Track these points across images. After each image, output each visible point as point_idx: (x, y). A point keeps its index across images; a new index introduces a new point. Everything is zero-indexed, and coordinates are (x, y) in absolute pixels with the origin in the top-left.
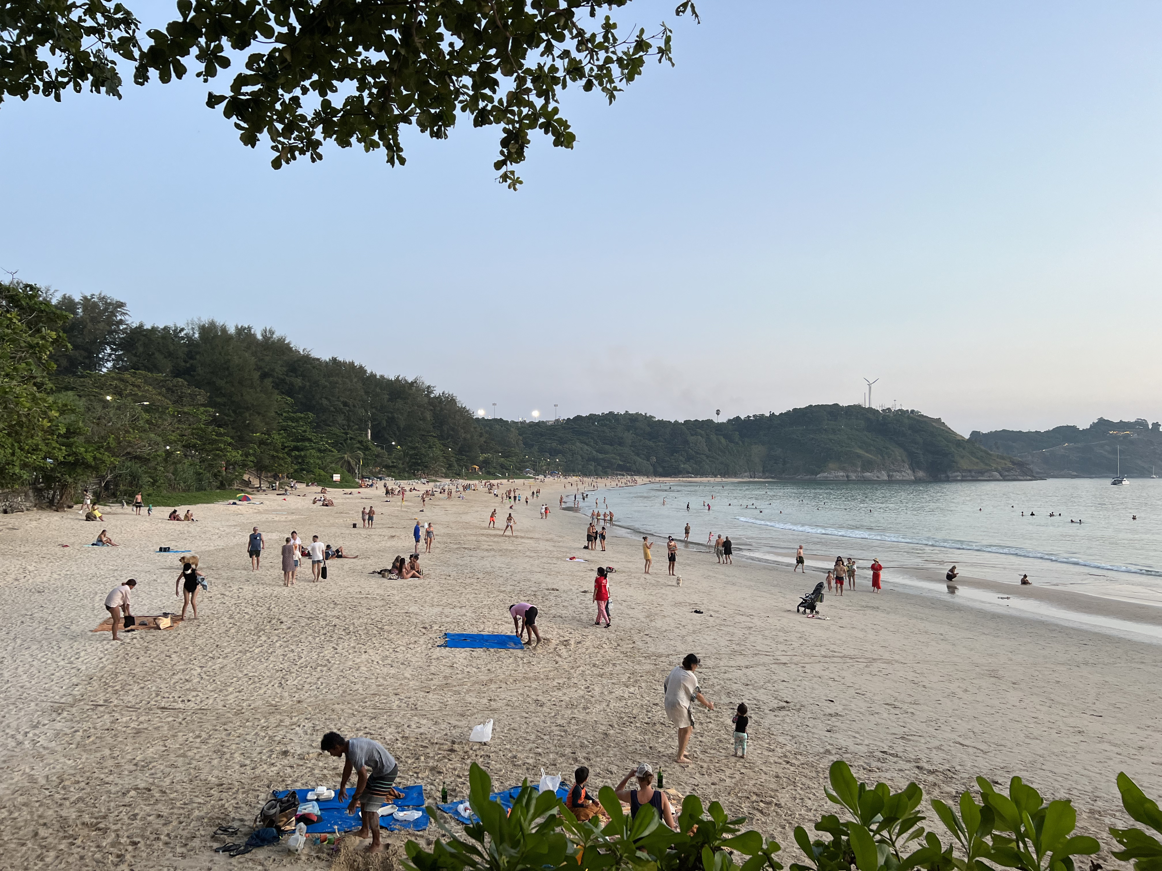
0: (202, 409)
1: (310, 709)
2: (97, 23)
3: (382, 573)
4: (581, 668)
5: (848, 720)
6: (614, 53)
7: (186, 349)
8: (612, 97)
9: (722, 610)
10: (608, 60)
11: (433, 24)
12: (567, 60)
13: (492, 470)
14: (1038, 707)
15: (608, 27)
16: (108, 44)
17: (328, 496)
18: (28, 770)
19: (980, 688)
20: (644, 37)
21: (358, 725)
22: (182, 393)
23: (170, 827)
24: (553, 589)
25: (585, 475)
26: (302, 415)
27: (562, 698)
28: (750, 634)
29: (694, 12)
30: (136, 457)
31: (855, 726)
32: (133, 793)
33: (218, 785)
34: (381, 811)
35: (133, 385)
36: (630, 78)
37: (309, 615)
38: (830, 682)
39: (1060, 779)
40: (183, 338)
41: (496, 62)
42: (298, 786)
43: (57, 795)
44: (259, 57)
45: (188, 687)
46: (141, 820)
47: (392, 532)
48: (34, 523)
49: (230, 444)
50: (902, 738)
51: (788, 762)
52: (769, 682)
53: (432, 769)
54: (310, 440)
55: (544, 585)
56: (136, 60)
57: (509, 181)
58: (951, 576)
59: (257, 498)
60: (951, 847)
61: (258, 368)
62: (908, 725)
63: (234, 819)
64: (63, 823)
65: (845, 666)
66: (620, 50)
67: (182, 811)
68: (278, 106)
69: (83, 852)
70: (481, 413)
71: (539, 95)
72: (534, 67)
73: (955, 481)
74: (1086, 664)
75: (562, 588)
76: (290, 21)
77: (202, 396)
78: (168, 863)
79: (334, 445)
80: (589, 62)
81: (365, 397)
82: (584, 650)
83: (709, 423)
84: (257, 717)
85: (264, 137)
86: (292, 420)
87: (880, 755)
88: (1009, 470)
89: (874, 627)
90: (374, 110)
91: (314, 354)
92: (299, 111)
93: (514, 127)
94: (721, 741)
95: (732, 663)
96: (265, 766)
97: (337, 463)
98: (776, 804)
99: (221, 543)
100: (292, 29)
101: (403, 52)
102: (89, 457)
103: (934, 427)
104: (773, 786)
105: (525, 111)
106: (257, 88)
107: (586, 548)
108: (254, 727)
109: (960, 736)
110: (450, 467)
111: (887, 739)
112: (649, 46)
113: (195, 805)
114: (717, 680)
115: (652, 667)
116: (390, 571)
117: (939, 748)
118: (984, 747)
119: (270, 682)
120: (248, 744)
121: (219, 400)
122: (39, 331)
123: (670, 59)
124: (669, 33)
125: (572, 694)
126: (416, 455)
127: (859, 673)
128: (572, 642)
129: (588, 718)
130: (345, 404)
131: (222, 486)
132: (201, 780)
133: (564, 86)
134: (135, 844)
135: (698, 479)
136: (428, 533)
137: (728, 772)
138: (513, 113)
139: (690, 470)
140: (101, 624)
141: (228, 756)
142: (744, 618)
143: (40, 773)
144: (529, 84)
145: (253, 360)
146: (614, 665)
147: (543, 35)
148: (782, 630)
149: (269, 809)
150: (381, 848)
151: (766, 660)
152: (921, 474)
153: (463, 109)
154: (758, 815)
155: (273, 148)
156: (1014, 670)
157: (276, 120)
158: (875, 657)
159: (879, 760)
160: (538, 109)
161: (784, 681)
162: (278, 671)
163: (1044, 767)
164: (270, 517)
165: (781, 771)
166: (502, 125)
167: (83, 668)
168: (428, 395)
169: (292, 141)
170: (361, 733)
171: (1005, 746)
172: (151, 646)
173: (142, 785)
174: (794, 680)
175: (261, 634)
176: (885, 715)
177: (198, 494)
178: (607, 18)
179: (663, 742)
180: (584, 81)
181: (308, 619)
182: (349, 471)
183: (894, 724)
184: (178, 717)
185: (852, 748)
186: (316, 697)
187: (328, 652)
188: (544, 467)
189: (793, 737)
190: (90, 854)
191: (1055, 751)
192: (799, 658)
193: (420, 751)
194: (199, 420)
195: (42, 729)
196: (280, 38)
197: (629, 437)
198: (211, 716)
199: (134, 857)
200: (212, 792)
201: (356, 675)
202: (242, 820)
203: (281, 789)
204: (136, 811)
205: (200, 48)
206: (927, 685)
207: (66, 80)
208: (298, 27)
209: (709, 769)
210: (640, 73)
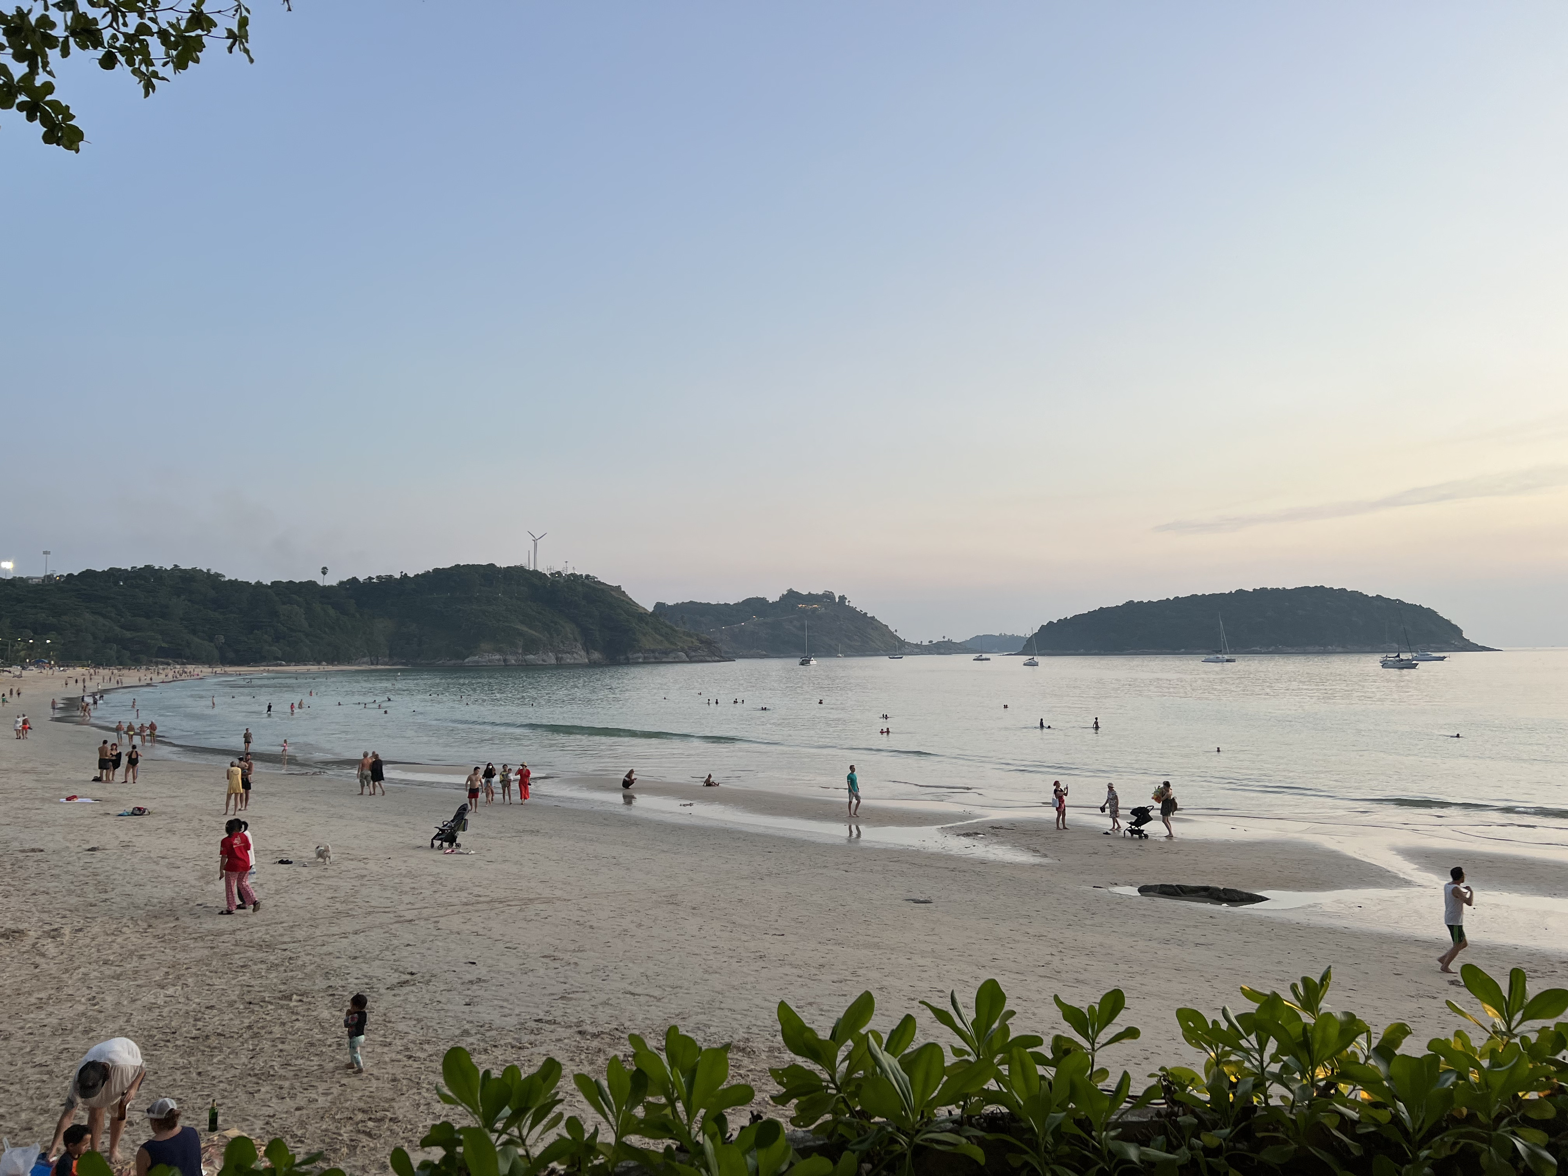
4: (82, 970)
5: (493, 985)
6: (153, 20)
8: (149, 87)
10: (142, 29)
12: (70, 14)
14: (718, 933)
19: (656, 919)
20: (205, 9)
24: (33, 850)
25: (98, 664)
27: (46, 1022)
28: (362, 885)
31: (503, 992)
36: (181, 64)
38: (473, 938)
39: (739, 1017)
50: (562, 998)
51: (410, 1057)
52: (387, 949)
55: (15, 845)
58: (627, 784)
60: (596, 1131)
62: (570, 981)
65: (493, 913)
66: (165, 19)
73: (636, 663)
74: (770, 875)
75: (49, 846)
80: (111, 25)
82: (88, 941)
83: (310, 586)
87: (534, 1025)
88: (696, 649)
89: (532, 857)
94: (312, 1045)
95: (335, 929)
98: (391, 1119)
103: (612, 596)
104: (388, 1095)
107: (97, 780)
109: (631, 984)
111: (543, 1003)
112: (212, 24)
114: (311, 957)
115: (206, 952)
117: (605, 1003)
118: (657, 993)
123: (247, 51)
124: (245, 13)
125: (66, 1011)
127: (510, 921)
128: (67, 930)
133: (65, 53)
135: (292, 668)
139: (279, 654)
142: (355, 864)
146: (141, 957)
148: (410, 874)
151: (384, 918)
152: (596, 656)
154: (365, 1140)
156: (694, 892)
158: (532, 896)
159: (532, 1032)
160: (16, 79)
161: (408, 945)
163: (723, 1006)
165: (400, 1070)
171: (681, 987)
174: (423, 942)
176: (542, 972)
179: (220, 1062)
180: (100, 52)
183: (553, 982)
185: (498, 1022)
188: (22, 653)
189: (419, 1021)
191: (736, 983)
192: (430, 910)
197: (179, 604)
206: (595, 925)
209: (293, 1088)
210: (197, 61)
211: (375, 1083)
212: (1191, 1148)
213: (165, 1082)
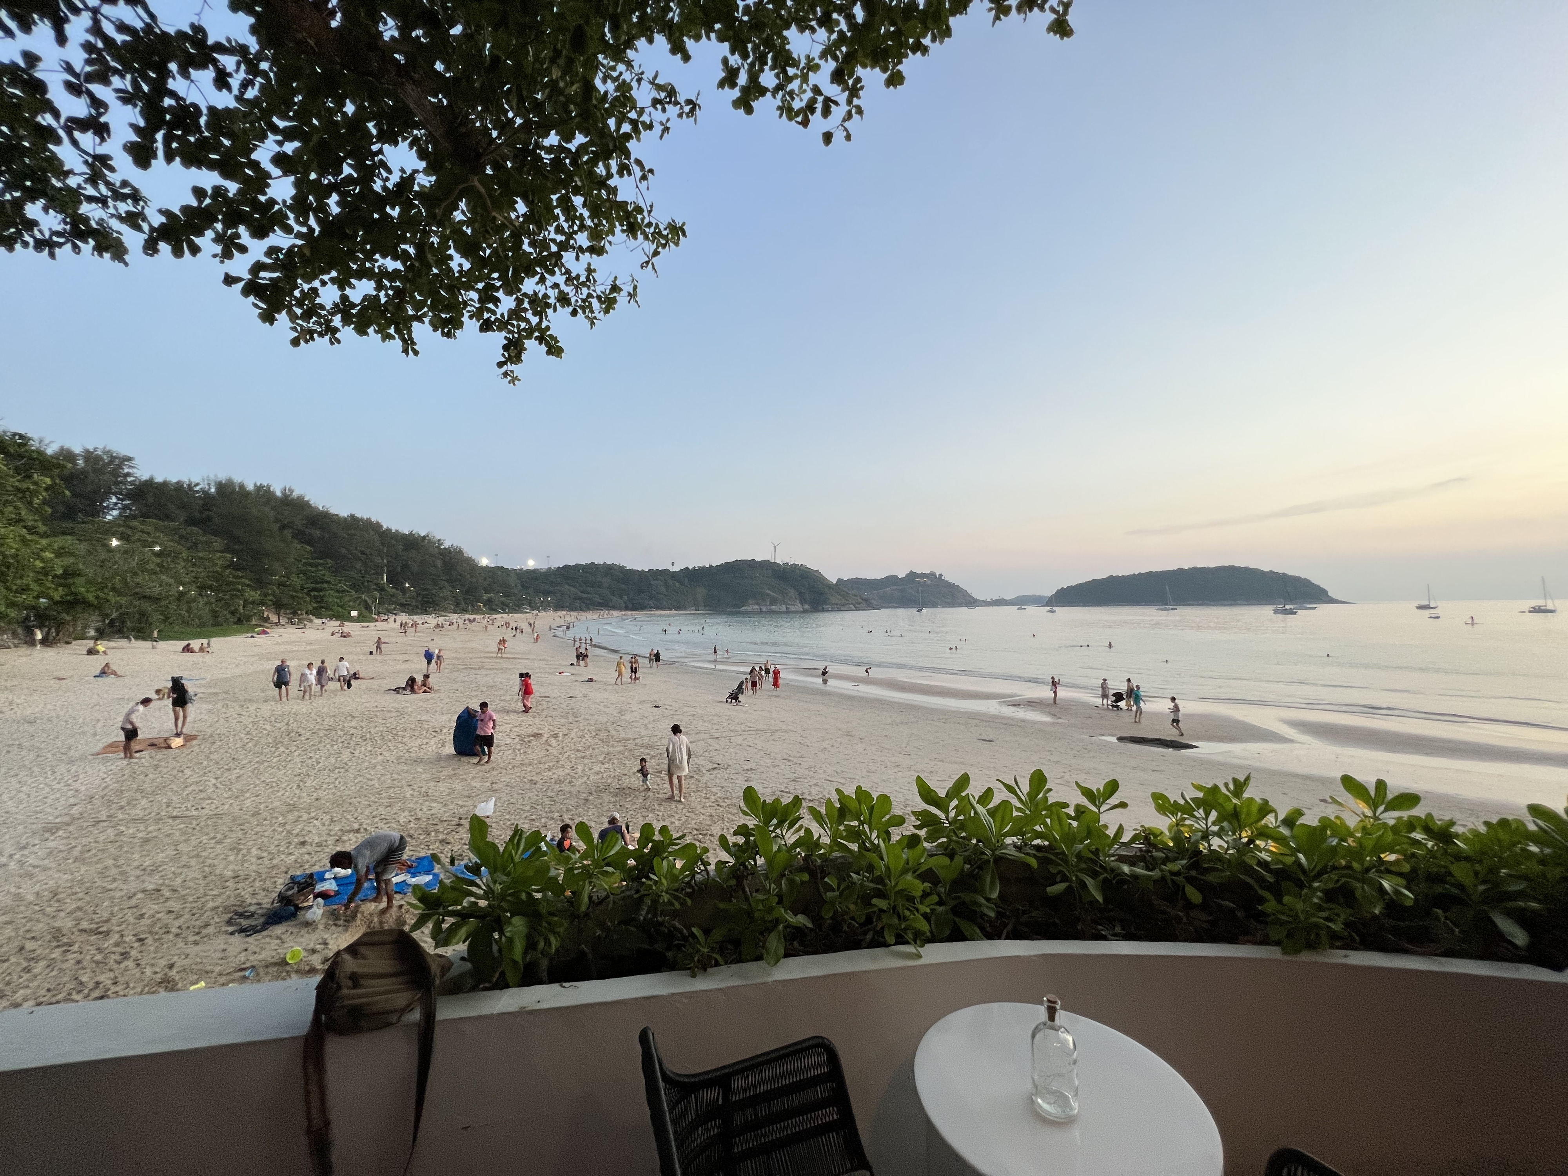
0: (219, 555)
1: (328, 804)
2: (100, 193)
3: (397, 690)
5: (759, 772)
6: (594, 291)
7: (201, 502)
8: (592, 324)
9: (673, 704)
10: (590, 296)
11: (443, 245)
12: (557, 291)
13: (494, 607)
15: (590, 271)
16: (112, 216)
17: (346, 629)
18: (13, 890)
19: (841, 743)
20: (618, 283)
21: (374, 814)
22: (196, 540)
23: (182, 920)
24: (545, 697)
26: (321, 561)
27: (552, 777)
29: (654, 268)
30: (145, 597)
31: (764, 776)
32: (139, 895)
33: (234, 878)
34: (395, 880)
35: (142, 531)
36: (607, 311)
37: (328, 727)
38: (748, 748)
40: (198, 492)
41: (498, 284)
42: (316, 869)
43: (48, 909)
44: (278, 249)
45: (202, 796)
46: (149, 918)
47: (406, 657)
48: (24, 659)
49: (248, 586)
53: (442, 841)
54: (328, 582)
56: (145, 233)
57: (509, 378)
58: (824, 674)
59: (275, 632)
60: (820, 836)
61: (277, 520)
62: (797, 772)
63: (251, 904)
64: (57, 934)
65: (757, 737)
66: (599, 289)
67: (195, 905)
68: (297, 293)
69: (80, 957)
70: (484, 562)
71: (534, 314)
72: (531, 293)
74: (902, 723)
75: (552, 695)
76: (309, 223)
77: (218, 543)
78: (178, 952)
79: (353, 586)
80: (575, 295)
81: (381, 547)
82: (570, 740)
83: (666, 572)
84: (274, 815)
85: (282, 318)
86: (311, 565)
88: (859, 603)
89: (777, 709)
90: (390, 308)
91: (333, 511)
92: (318, 301)
93: (513, 337)
96: (283, 856)
97: (355, 602)
99: (238, 671)
100: (311, 230)
101: (417, 264)
102: (91, 597)
103: (815, 575)
104: (709, 823)
105: (523, 325)
106: (275, 275)
107: (573, 664)
108: (271, 825)
110: (458, 604)
112: (621, 290)
113: (208, 898)
115: (622, 748)
116: (404, 689)
117: (816, 785)
118: (843, 781)
119: (288, 785)
120: (266, 840)
121: (237, 547)
122: (29, 477)
123: (637, 302)
124: (636, 282)
125: (561, 773)
126: (428, 595)
127: (766, 740)
128: (560, 735)
129: (572, 789)
130: (363, 553)
131: (239, 621)
132: (215, 876)
133: (555, 310)
134: (141, 940)
136: (438, 657)
137: (677, 817)
138: (513, 325)
140: (105, 748)
141: (244, 852)
142: (690, 709)
143: (29, 891)
144: (526, 305)
145: (272, 514)
146: (593, 749)
147: (538, 269)
148: (716, 715)
149: (287, 890)
150: (395, 909)
151: (702, 736)
152: (807, 607)
153: (471, 317)
155: (292, 328)
156: (861, 731)
157: (295, 305)
158: (776, 729)
160: (533, 325)
161: (716, 750)
162: (296, 776)
164: (289, 648)
166: (504, 334)
167: (83, 788)
168: (438, 547)
169: (311, 325)
170: (376, 820)
172: (163, 763)
173: (151, 887)
174: (724, 749)
175: (279, 745)
176: (783, 767)
177: (213, 629)
178: (589, 264)
180: (571, 309)
181: (327, 730)
182: (366, 608)
183: (788, 772)
184: (191, 823)
186: (334, 794)
187: (346, 755)
189: (722, 787)
190: (89, 957)
192: (727, 733)
193: (431, 828)
194: (215, 565)
195: (30, 849)
196: (299, 235)
197: (606, 581)
198: (227, 820)
199: (141, 952)
200: (228, 884)
201: (372, 773)
202: (259, 904)
203: (298, 873)
204: (144, 911)
205: (217, 233)
206: (809, 744)
207: (62, 240)
208: (317, 230)
209: (663, 815)
210: (614, 309)
211: (702, 817)
212: (1161, 870)
213: (605, 809)
